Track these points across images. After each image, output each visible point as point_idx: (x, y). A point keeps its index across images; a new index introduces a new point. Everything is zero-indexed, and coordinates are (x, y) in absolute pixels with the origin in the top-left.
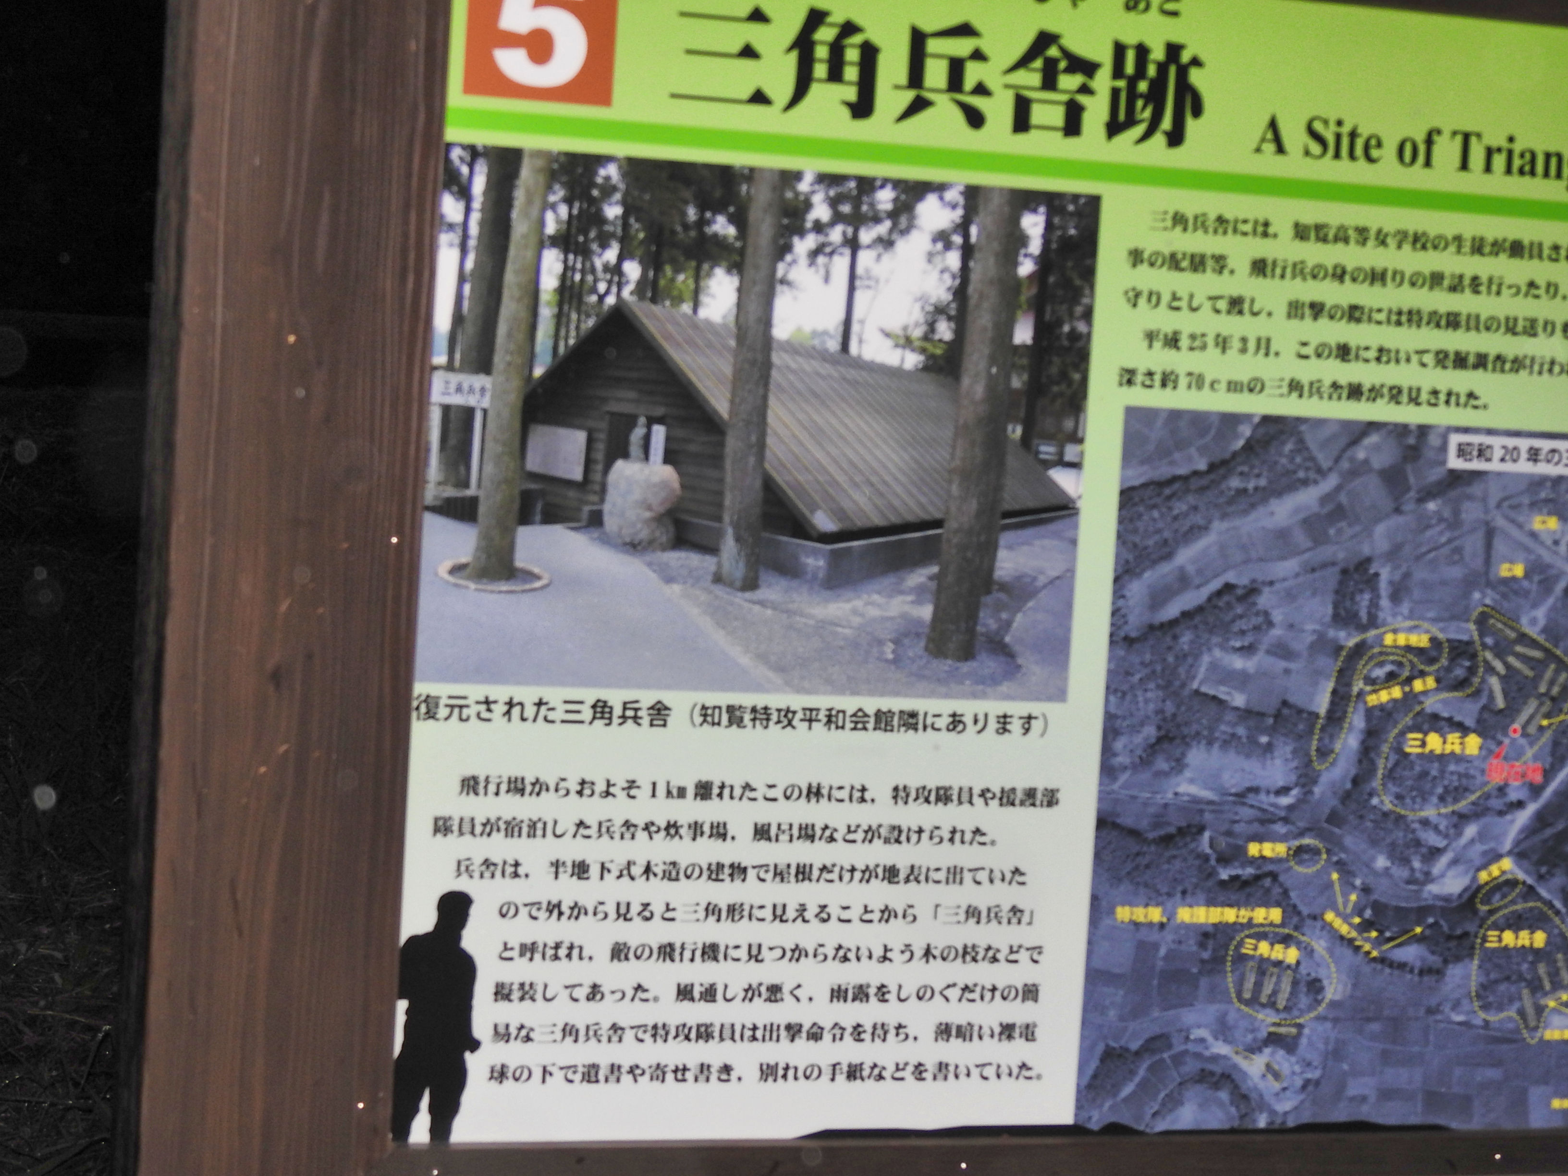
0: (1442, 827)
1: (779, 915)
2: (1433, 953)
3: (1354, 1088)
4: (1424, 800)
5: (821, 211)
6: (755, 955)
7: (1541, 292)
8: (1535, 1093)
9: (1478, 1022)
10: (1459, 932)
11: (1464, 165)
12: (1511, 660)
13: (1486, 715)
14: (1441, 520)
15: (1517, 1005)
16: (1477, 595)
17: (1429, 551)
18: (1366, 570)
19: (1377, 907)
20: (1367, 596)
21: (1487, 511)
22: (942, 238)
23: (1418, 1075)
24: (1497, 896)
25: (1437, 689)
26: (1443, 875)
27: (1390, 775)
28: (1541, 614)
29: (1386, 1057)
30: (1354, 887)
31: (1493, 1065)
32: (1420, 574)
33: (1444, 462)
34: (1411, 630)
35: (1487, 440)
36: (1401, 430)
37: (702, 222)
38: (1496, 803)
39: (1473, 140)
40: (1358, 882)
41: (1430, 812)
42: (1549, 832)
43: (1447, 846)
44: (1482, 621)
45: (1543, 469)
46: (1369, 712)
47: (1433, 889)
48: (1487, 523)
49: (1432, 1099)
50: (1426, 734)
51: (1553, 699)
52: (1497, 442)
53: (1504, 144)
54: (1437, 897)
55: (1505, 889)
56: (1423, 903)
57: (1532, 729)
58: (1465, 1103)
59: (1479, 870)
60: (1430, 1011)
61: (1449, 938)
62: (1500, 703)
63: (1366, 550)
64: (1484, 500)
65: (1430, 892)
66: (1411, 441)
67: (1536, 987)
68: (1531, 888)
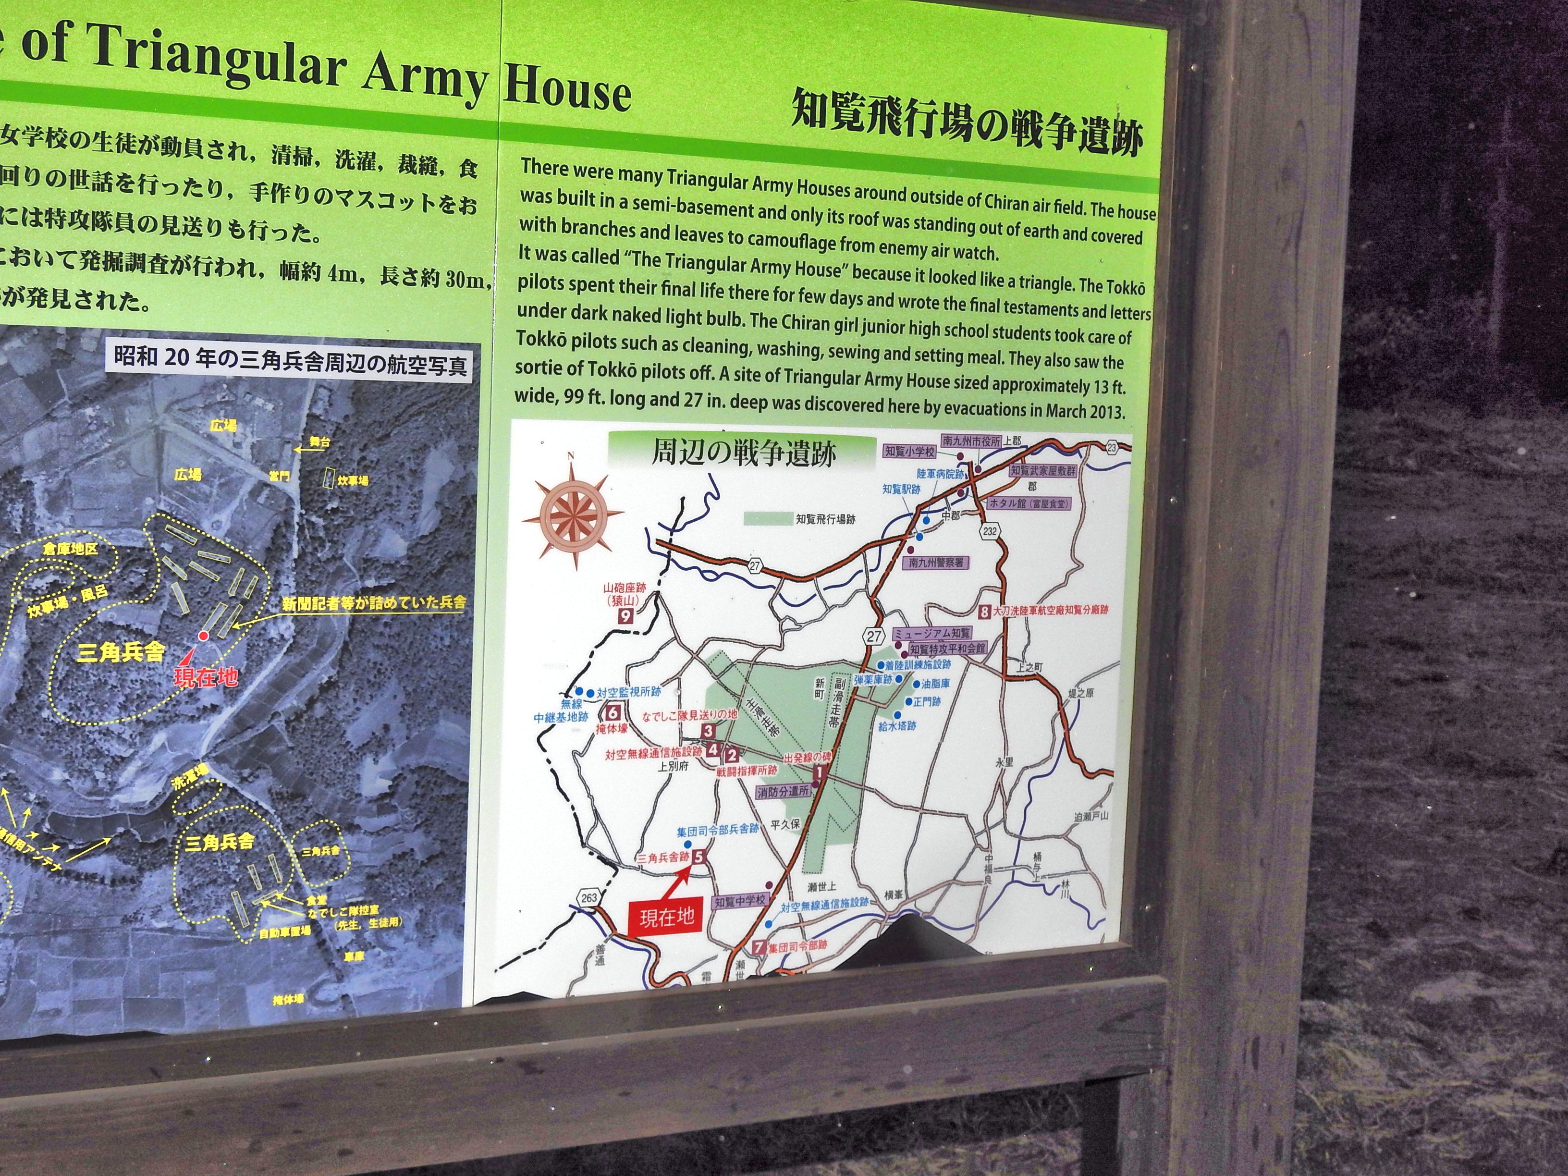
0: (126, 736)
2: (125, 862)
3: (44, 1002)
4: (102, 709)
7: (204, 190)
8: (253, 993)
9: (184, 927)
10: (154, 839)
11: (104, 59)
12: (193, 564)
13: (168, 621)
14: (101, 425)
15: (226, 907)
16: (149, 501)
17: (91, 458)
18: (17, 481)
19: (56, 820)
20: (20, 506)
21: (155, 416)
23: (118, 984)
24: (196, 801)
25: (109, 597)
26: (131, 784)
27: (61, 685)
28: (225, 517)
29: (79, 969)
30: (29, 802)
31: (204, 969)
32: (79, 481)
33: (103, 366)
34: (74, 538)
35: (150, 343)
36: (49, 334)
38: (188, 709)
39: (112, 33)
40: (32, 797)
41: (111, 722)
42: (249, 734)
43: (133, 755)
44: (157, 526)
45: (216, 370)
46: (31, 624)
47: (122, 798)
48: (156, 427)
49: (136, 1006)
50: (100, 644)
51: (244, 602)
52: (161, 345)
53: (150, 38)
54: (127, 806)
55: (203, 794)
56: (111, 813)
57: (222, 633)
58: (175, 1008)
59: (172, 776)
60: (126, 920)
61: (143, 846)
62: (185, 609)
63: (16, 458)
64: (151, 402)
65: (117, 801)
66: (61, 345)
67: (246, 888)
68: (233, 790)
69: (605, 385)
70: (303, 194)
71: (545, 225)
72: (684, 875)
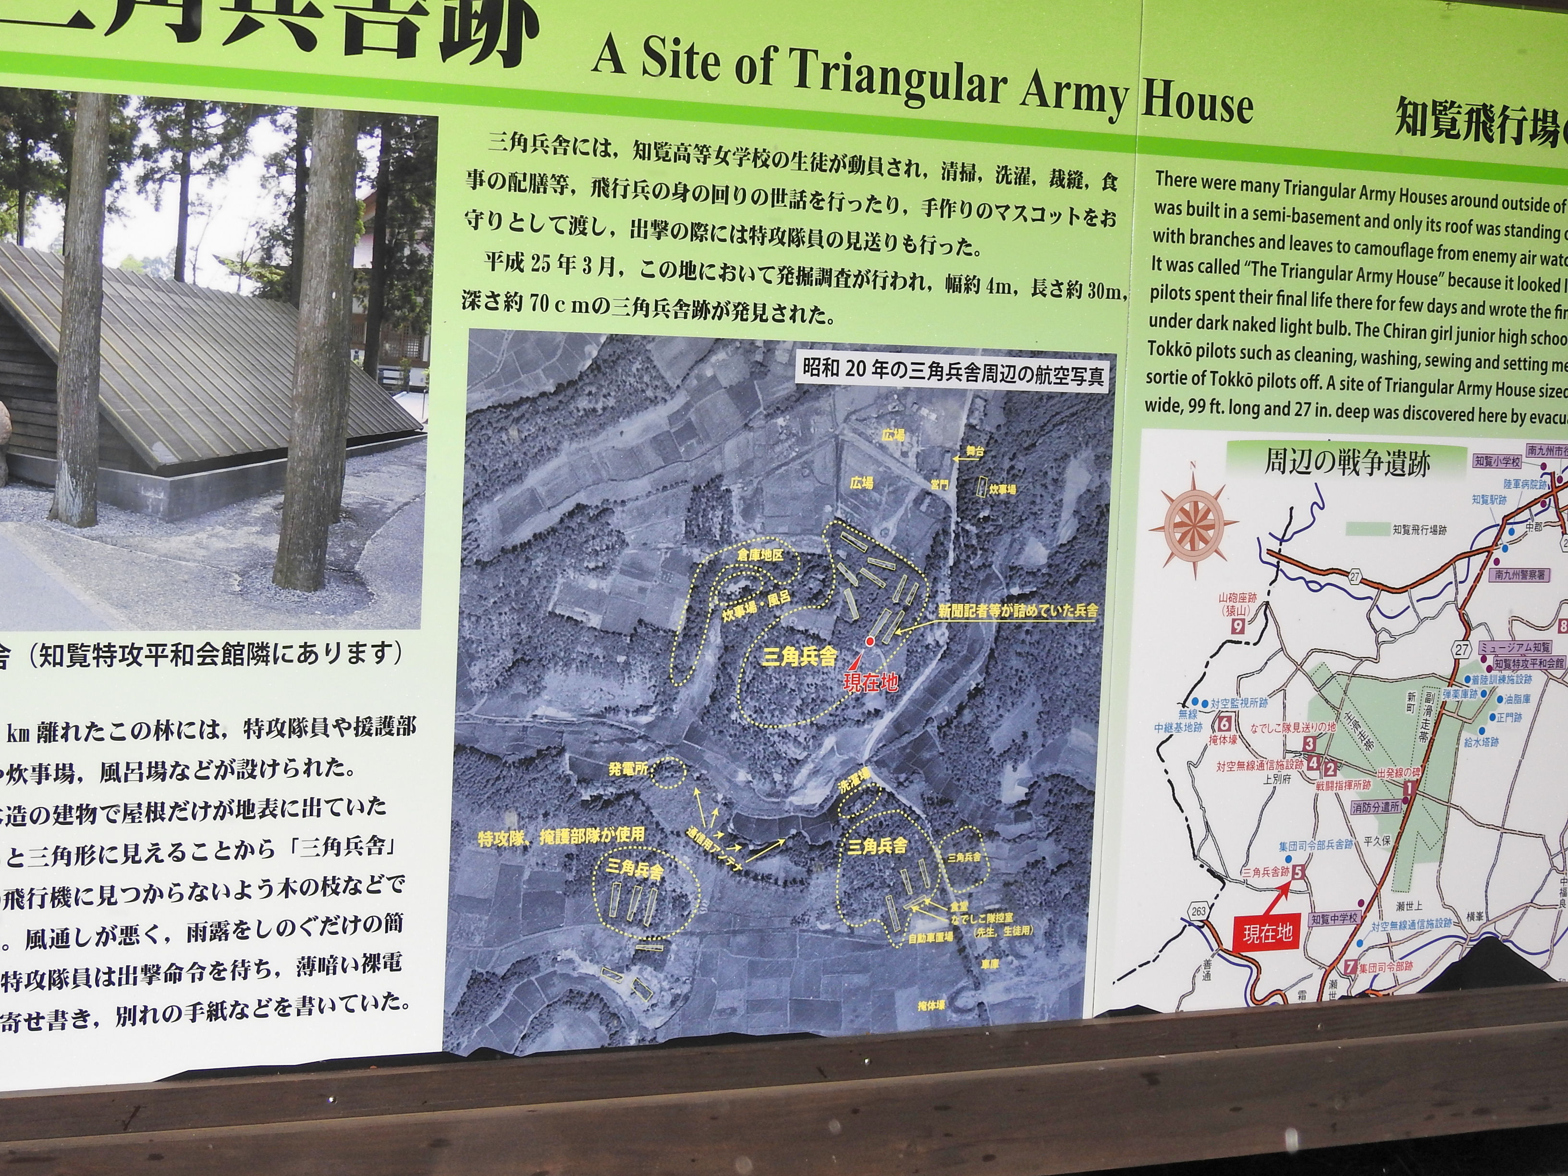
0: (801, 739)
1: (132, 856)
2: (796, 864)
3: (723, 1001)
4: (782, 712)
5: (149, 137)
6: (108, 898)
7: (883, 207)
8: (901, 996)
9: (844, 930)
10: (822, 842)
11: (802, 83)
12: (864, 571)
13: (841, 626)
14: (790, 435)
15: (881, 911)
16: (828, 509)
17: (780, 466)
18: (718, 488)
19: (740, 821)
20: (719, 513)
21: (835, 425)
22: (276, 162)
23: (786, 984)
24: (858, 805)
25: (791, 602)
26: (804, 787)
27: (748, 688)
28: (891, 525)
29: (753, 969)
30: (717, 802)
31: (859, 972)
32: (771, 488)
33: (793, 377)
34: (763, 545)
35: (834, 355)
36: (749, 346)
37: (24, 150)
38: (854, 714)
39: (810, 56)
40: (720, 797)
41: (788, 725)
42: (906, 740)
43: (806, 757)
44: (833, 534)
45: (889, 381)
46: (725, 628)
47: (795, 800)
48: (836, 437)
49: (801, 1008)
50: (782, 648)
51: (906, 609)
52: (843, 356)
53: (843, 61)
54: (798, 808)
55: (865, 797)
56: (786, 815)
57: (887, 639)
58: (833, 1010)
59: (838, 780)
60: (795, 921)
61: (812, 848)
62: (855, 615)
63: (718, 467)
64: (833, 413)
65: (791, 803)
66: (759, 358)
67: (899, 892)
68: (891, 794)
69: (1225, 394)
70: (966, 208)
71: (1176, 236)
72: (1284, 890)
